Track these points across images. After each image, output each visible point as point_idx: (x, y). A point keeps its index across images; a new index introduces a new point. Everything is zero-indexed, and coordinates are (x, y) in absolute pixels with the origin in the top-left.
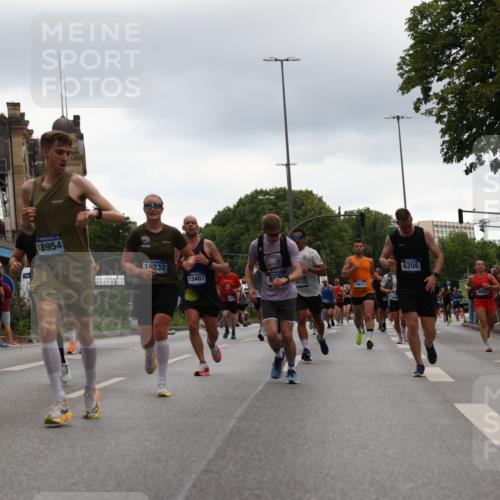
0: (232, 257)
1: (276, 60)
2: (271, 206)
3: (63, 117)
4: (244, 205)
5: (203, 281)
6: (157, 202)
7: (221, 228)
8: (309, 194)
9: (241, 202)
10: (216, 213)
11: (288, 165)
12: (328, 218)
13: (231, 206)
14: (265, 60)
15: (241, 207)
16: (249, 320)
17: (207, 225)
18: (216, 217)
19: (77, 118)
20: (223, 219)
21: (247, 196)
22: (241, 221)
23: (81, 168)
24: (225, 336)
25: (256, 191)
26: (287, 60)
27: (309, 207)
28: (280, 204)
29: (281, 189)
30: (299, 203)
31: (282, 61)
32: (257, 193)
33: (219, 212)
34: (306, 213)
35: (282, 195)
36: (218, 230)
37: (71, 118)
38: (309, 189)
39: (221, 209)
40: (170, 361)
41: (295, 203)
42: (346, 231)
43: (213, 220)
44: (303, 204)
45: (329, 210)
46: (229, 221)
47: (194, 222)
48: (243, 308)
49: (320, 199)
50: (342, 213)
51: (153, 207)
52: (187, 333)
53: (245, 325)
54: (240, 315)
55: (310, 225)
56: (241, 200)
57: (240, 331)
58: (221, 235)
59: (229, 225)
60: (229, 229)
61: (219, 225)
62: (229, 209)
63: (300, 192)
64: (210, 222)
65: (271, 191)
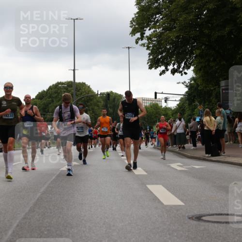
0: (44, 115)
1: (72, 19)
2: (65, 90)
6: (10, 86)
7: (39, 100)
8: (84, 84)
9: (50, 88)
10: (38, 93)
11: (74, 70)
12: (92, 96)
13: (45, 90)
15: (50, 90)
17: (33, 99)
20: (41, 96)
21: (53, 85)
22: (50, 97)
25: (58, 82)
26: (77, 19)
27: (83, 90)
28: (69, 89)
29: (71, 82)
30: (79, 89)
31: (74, 20)
32: (58, 83)
33: (39, 93)
34: (81, 94)
35: (70, 85)
36: (38, 101)
38: (84, 82)
41: (77, 88)
42: (100, 102)
43: (36, 97)
44: (80, 89)
45: (93, 92)
46: (44, 97)
47: (30, 98)
49: (89, 87)
50: (99, 94)
55: (83, 99)
56: (50, 87)
58: (40, 104)
59: (44, 99)
60: (44, 101)
62: (44, 91)
63: (80, 83)
65: (65, 82)
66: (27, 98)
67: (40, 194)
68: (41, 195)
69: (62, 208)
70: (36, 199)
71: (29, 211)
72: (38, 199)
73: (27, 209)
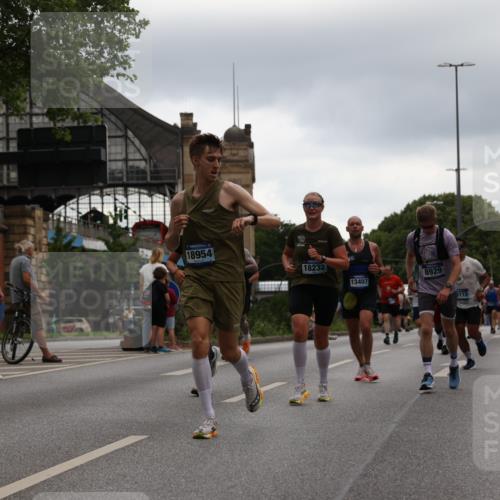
0: (397, 263)
1: (451, 65)
3: (235, 126)
4: (411, 210)
5: (365, 285)
6: (317, 199)
7: (387, 233)
9: (409, 208)
11: (458, 170)
13: (399, 212)
14: (440, 66)
15: (408, 212)
16: (411, 326)
17: (373, 231)
18: (383, 223)
19: (248, 127)
20: (390, 224)
21: (415, 201)
23: (250, 176)
24: (387, 341)
25: (425, 196)
26: (462, 65)
28: (448, 209)
29: (452, 195)
30: (467, 208)
31: (456, 67)
32: (425, 198)
33: (386, 218)
35: (450, 200)
36: (384, 236)
37: (242, 127)
39: (388, 215)
40: (330, 366)
41: (464, 208)
43: (380, 227)
44: (471, 209)
46: (395, 226)
48: (405, 313)
51: (313, 205)
52: (347, 338)
53: (407, 330)
54: (402, 321)
56: (408, 206)
57: (403, 335)
58: (387, 241)
59: (396, 230)
60: (395, 235)
61: (385, 231)
62: (396, 215)
63: (469, 197)
64: (376, 227)
65: (440, 196)
66: (354, 226)
67: (394, 425)
68: (397, 427)
69: (442, 454)
70: (387, 435)
71: (375, 459)
72: (391, 436)
73: (370, 457)
